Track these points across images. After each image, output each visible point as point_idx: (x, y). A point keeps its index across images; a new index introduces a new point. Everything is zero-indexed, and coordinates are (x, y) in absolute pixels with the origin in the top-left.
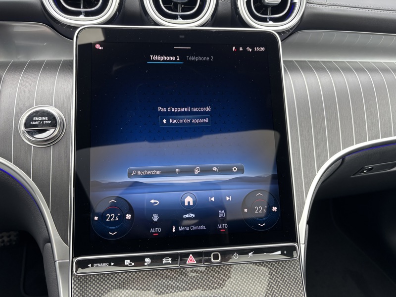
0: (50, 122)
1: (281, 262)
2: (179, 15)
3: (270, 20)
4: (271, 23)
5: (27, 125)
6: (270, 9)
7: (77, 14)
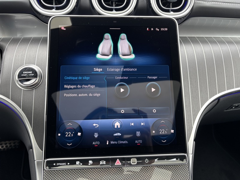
0: (33, 75)
1: (176, 166)
2: (114, 8)
3: (171, 11)
4: (172, 13)
5: (19, 76)
6: (171, 4)
7: (51, 8)
